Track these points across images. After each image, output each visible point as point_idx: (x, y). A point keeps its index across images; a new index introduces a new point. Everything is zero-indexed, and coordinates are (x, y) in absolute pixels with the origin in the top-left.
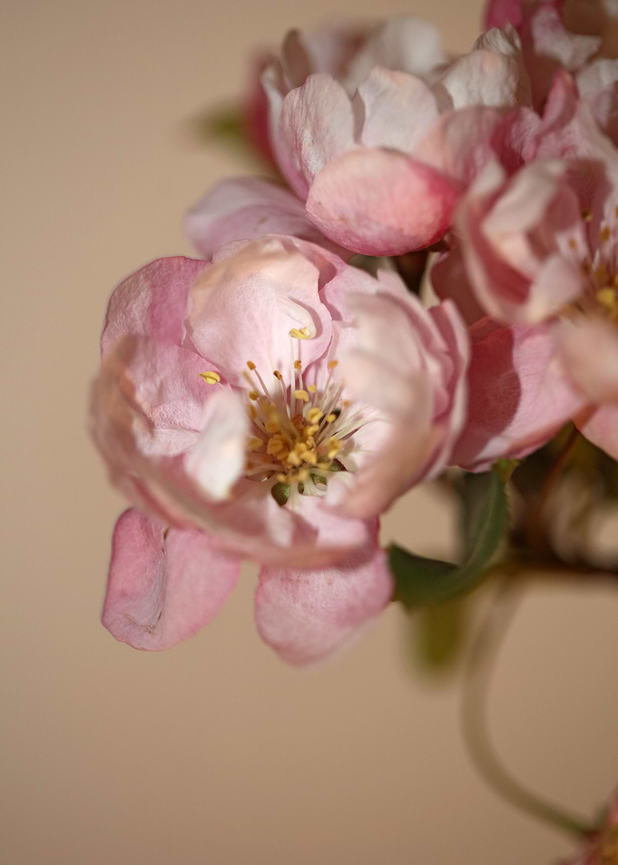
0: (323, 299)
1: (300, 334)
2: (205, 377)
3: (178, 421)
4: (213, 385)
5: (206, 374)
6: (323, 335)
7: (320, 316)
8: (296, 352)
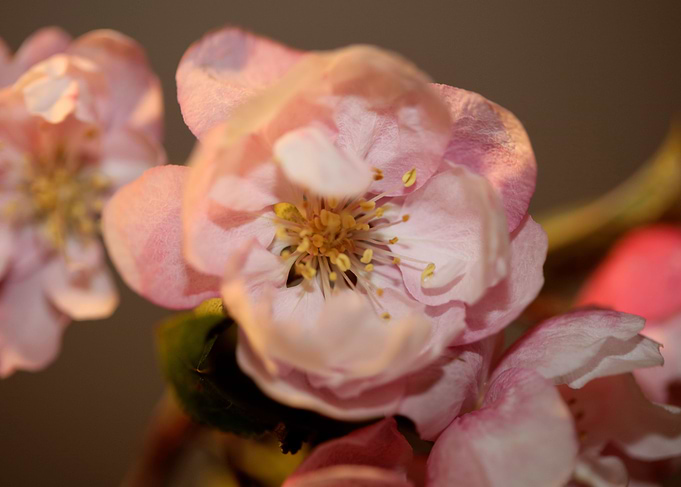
0: (454, 303)
1: (429, 272)
2: (411, 173)
3: (382, 137)
4: (401, 178)
5: (414, 175)
6: (422, 294)
7: (441, 296)
8: (413, 264)
